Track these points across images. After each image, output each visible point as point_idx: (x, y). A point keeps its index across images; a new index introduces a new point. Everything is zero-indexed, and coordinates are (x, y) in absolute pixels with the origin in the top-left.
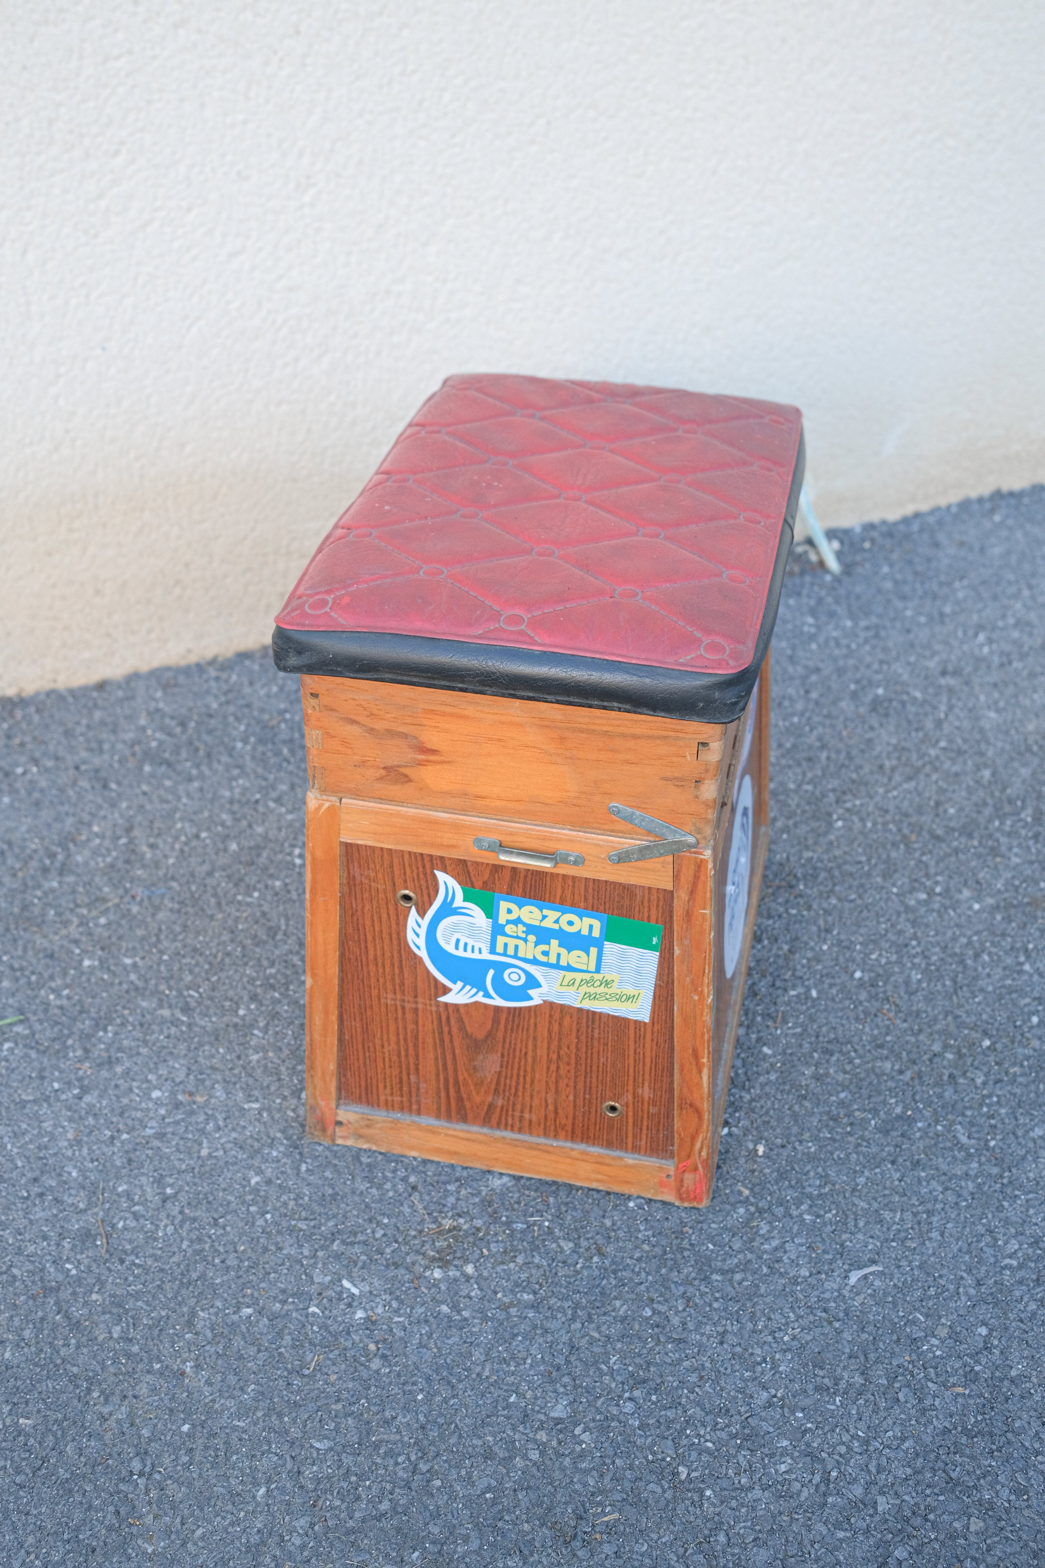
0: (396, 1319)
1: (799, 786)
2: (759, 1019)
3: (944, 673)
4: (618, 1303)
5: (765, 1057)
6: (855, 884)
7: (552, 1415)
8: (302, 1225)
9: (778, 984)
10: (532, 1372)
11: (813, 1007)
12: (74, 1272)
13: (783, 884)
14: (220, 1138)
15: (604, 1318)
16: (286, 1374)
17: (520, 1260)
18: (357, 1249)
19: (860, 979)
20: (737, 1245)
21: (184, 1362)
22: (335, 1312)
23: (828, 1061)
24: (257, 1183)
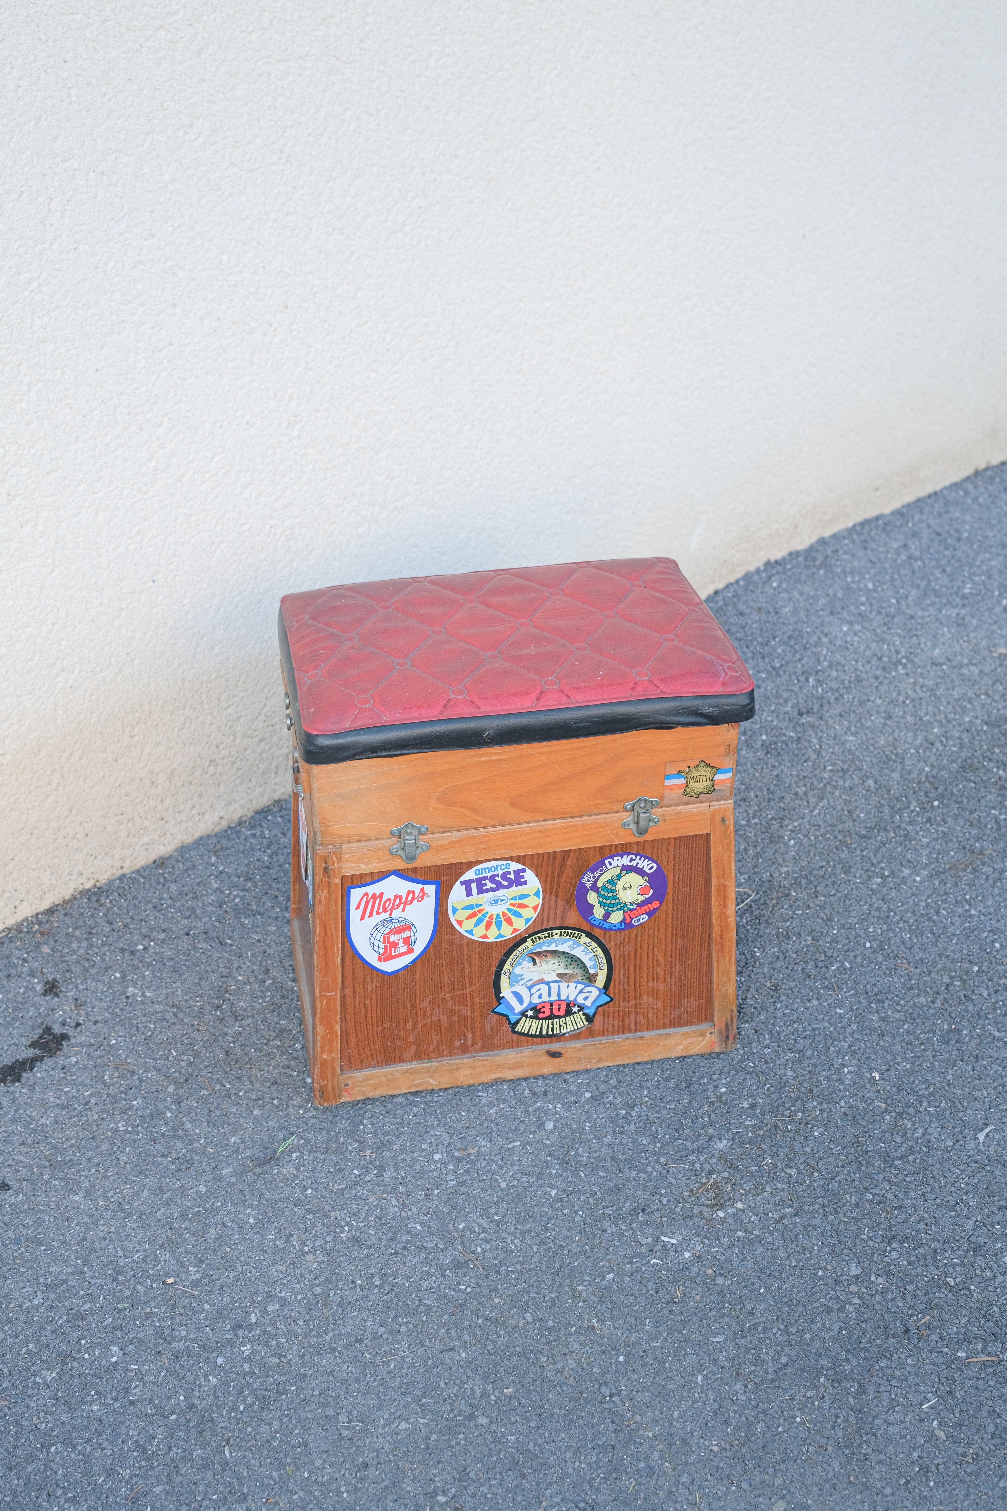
0: (714, 1250)
1: (748, 821)
2: (822, 991)
3: (801, 714)
4: (848, 1197)
5: (841, 1016)
6: (829, 882)
7: (851, 1274)
8: (608, 1211)
9: (820, 965)
10: (822, 1254)
11: (852, 974)
12: (469, 1290)
13: (780, 895)
14: (507, 1172)
15: (845, 1209)
16: (664, 1305)
17: (768, 1189)
18: (657, 1215)
19: (871, 947)
20: (899, 1139)
21: (589, 1320)
22: (669, 1258)
23: (883, 1007)
24: (556, 1194)
